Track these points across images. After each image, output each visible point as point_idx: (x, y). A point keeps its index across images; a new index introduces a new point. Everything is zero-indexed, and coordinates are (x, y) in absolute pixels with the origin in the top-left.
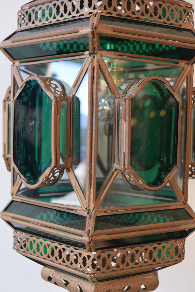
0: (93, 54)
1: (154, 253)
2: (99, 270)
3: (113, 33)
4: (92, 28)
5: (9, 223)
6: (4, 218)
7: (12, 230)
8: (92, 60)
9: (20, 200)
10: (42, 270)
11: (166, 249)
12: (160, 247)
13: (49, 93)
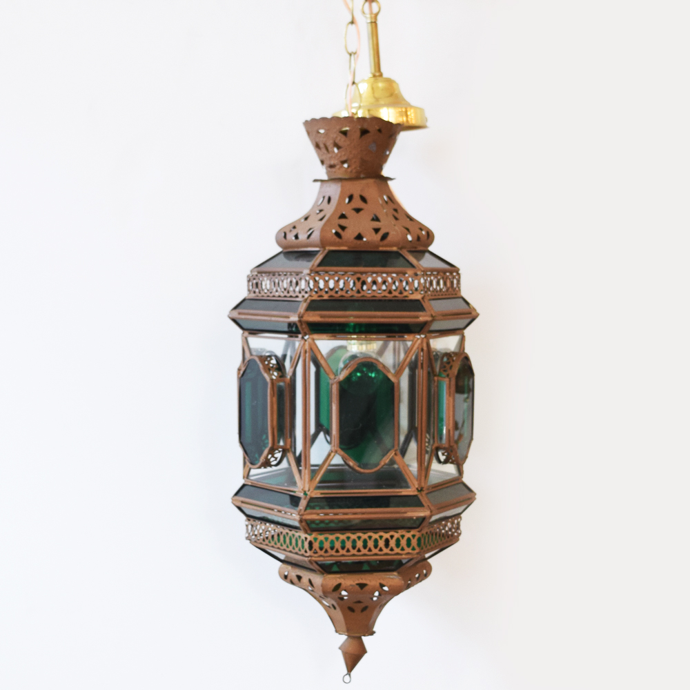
1: (380, 541)
2: (315, 552)
4: (299, 317)
5: (239, 508)
6: (234, 502)
7: (244, 518)
8: (304, 344)
9: (250, 484)
10: (280, 568)
11: (394, 539)
12: (387, 536)
13: (266, 375)
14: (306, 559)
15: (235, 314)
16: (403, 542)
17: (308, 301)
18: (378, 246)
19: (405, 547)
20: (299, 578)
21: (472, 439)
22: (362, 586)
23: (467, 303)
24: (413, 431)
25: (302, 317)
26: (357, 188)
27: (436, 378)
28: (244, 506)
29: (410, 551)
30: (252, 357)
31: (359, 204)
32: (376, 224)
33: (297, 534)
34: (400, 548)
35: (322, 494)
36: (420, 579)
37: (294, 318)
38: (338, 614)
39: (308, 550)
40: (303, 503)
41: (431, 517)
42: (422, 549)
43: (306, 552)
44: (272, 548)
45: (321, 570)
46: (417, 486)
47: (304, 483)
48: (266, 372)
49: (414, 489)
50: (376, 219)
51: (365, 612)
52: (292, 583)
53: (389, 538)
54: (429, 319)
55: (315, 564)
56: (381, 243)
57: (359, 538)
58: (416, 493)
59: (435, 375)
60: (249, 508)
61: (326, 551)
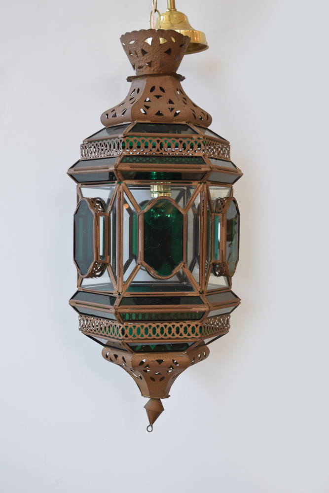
0: (120, 183)
1: (173, 329)
2: (126, 336)
3: (130, 169)
4: (115, 167)
5: (74, 308)
6: (71, 304)
7: (77, 314)
8: (119, 187)
9: (82, 290)
11: (183, 327)
12: (178, 325)
13: (92, 210)
14: (120, 341)
15: (72, 171)
16: (189, 330)
17: (122, 156)
18: (172, 120)
19: (191, 333)
20: (116, 356)
21: (238, 259)
22: (160, 362)
23: (235, 166)
24: (196, 258)
25: (117, 167)
26: (157, 82)
27: (213, 214)
28: (77, 306)
29: (195, 336)
30: (83, 199)
31: (159, 93)
32: (171, 106)
33: (114, 324)
34: (187, 334)
35: (131, 295)
36: (201, 358)
37: (112, 168)
38: (144, 382)
39: (121, 335)
40: (118, 301)
41: (209, 311)
42: (203, 335)
43: (120, 336)
44: (96, 335)
45: (131, 350)
46: (199, 290)
47: (119, 287)
48: (92, 208)
49: (198, 292)
50: (171, 102)
51: (162, 381)
52: (111, 360)
53: (179, 327)
54: (208, 169)
55: (126, 345)
56: (175, 118)
57: (158, 326)
58: (199, 295)
59: (212, 212)
60: (81, 307)
61: (134, 336)
